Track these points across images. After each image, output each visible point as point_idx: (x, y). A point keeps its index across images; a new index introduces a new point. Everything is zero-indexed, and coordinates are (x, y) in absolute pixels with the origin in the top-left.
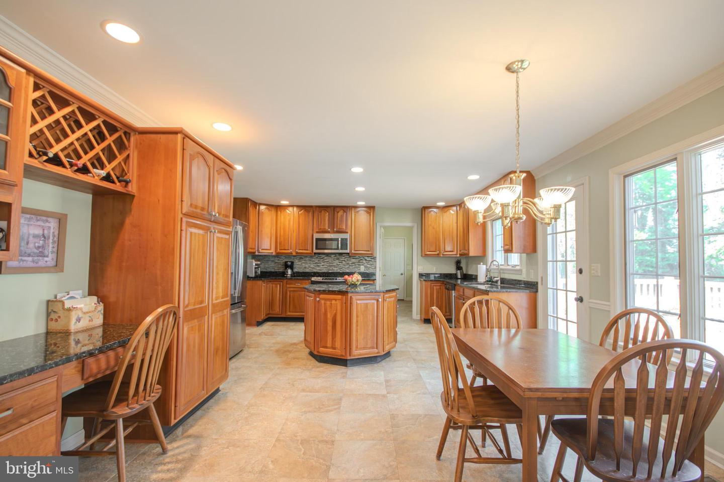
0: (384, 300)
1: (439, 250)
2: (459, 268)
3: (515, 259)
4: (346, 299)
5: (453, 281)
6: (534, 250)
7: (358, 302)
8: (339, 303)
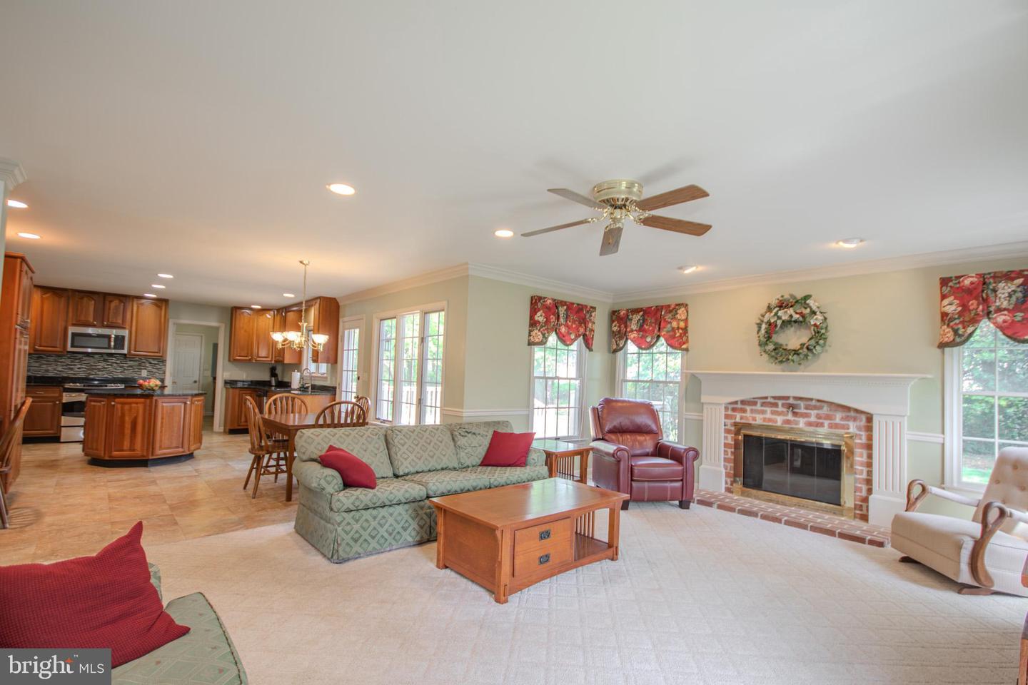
0: (192, 403)
1: (252, 355)
2: (273, 374)
3: (324, 368)
4: (151, 402)
5: (266, 388)
6: (336, 362)
7: (164, 404)
8: (141, 407)
